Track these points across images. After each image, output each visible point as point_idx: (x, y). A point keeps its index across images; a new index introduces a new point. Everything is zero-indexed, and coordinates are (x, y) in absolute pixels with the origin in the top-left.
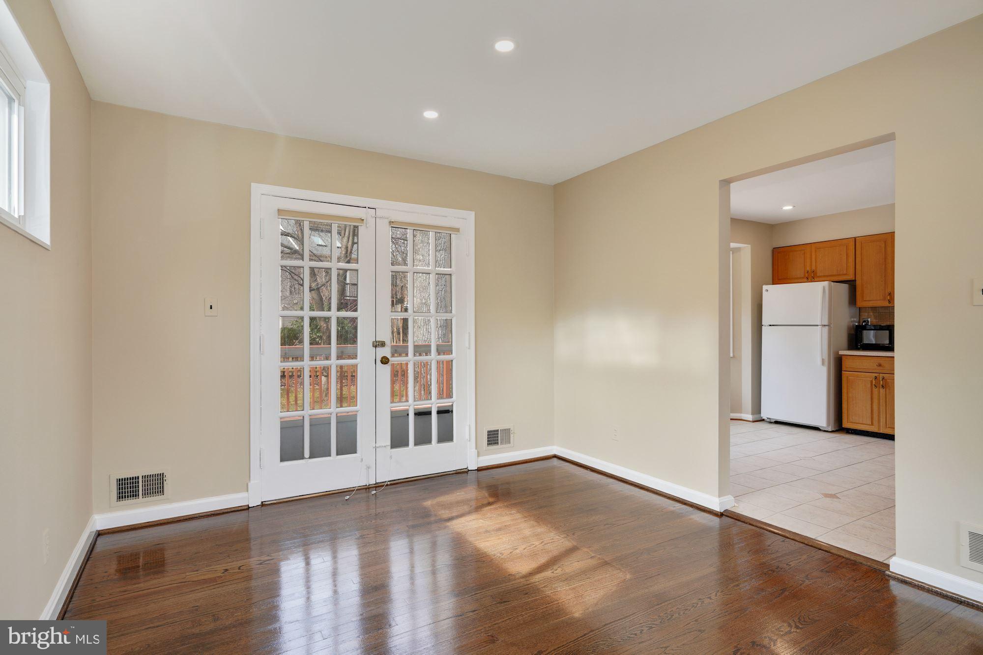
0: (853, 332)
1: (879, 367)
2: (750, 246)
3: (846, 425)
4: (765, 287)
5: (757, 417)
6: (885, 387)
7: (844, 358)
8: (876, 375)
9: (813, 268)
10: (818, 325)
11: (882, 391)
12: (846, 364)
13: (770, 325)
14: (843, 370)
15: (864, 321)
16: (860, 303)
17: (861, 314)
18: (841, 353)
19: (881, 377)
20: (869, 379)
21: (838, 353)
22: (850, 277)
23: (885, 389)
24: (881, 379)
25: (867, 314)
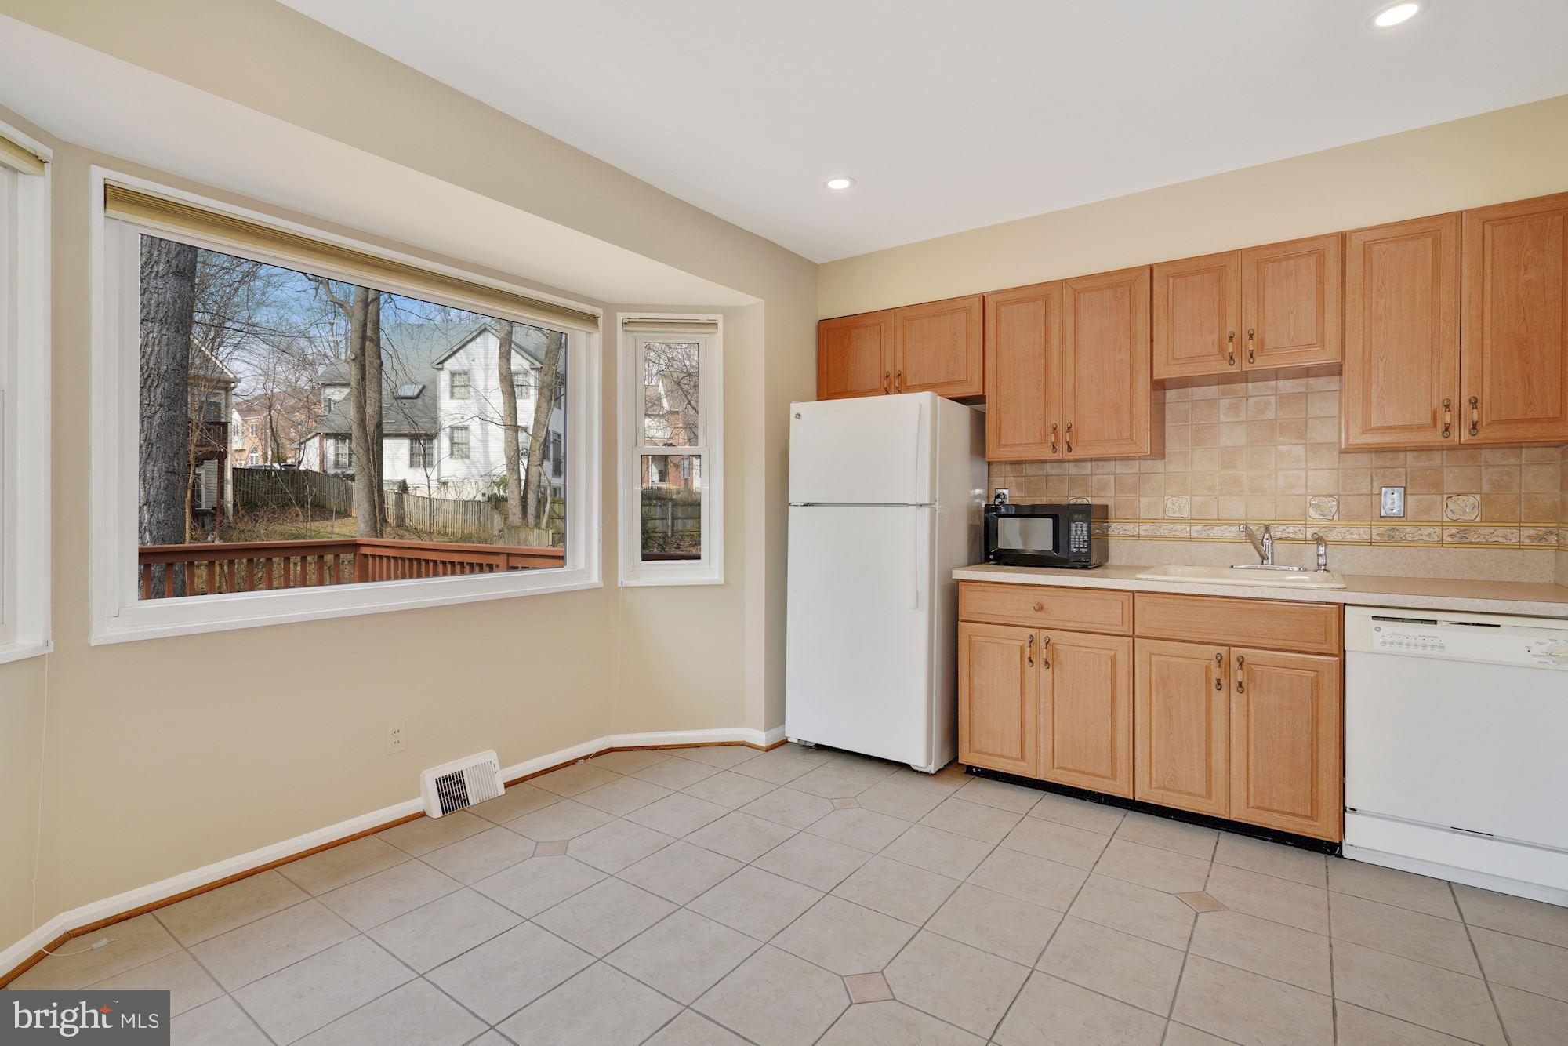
0: (980, 523)
1: (1039, 613)
2: (762, 300)
3: (966, 758)
4: (795, 407)
5: (774, 736)
6: (1050, 662)
7: (962, 588)
8: (1033, 632)
9: (899, 367)
10: (907, 505)
11: (1046, 673)
12: (970, 604)
13: (807, 504)
14: (960, 618)
15: (998, 496)
16: (993, 452)
17: (991, 479)
18: (960, 574)
19: (1043, 637)
20: (1016, 643)
21: (951, 574)
22: (973, 390)
23: (1050, 669)
24: (1043, 644)
25: (1002, 479)
